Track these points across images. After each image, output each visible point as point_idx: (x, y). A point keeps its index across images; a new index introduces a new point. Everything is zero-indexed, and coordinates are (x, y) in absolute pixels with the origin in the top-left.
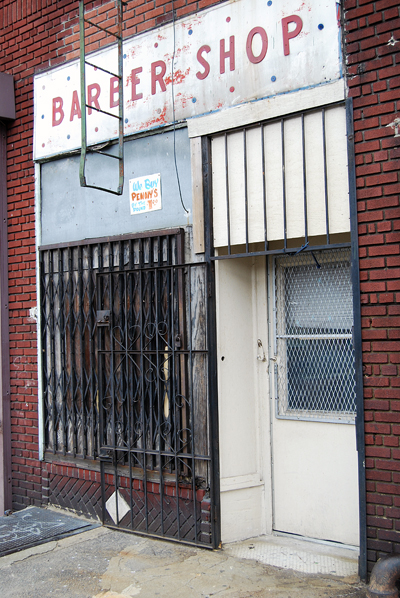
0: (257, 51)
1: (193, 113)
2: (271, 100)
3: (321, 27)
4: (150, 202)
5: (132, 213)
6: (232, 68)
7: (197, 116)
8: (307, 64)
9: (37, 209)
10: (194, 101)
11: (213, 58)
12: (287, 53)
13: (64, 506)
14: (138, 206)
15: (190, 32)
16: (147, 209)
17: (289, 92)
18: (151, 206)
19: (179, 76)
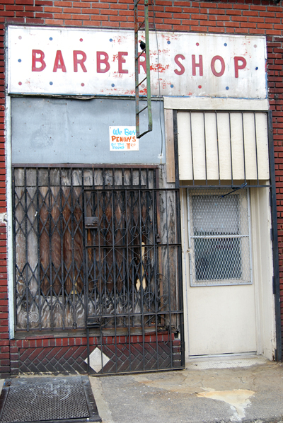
0: (218, 69)
1: (170, 94)
2: (224, 100)
3: (257, 68)
4: (128, 144)
5: (111, 149)
6: (201, 74)
7: (172, 96)
8: (248, 86)
9: (7, 133)
10: (172, 86)
11: (187, 64)
12: (237, 76)
13: (37, 372)
14: (117, 145)
15: (169, 42)
16: (126, 149)
17: (236, 98)
18: (129, 147)
19: (160, 68)
